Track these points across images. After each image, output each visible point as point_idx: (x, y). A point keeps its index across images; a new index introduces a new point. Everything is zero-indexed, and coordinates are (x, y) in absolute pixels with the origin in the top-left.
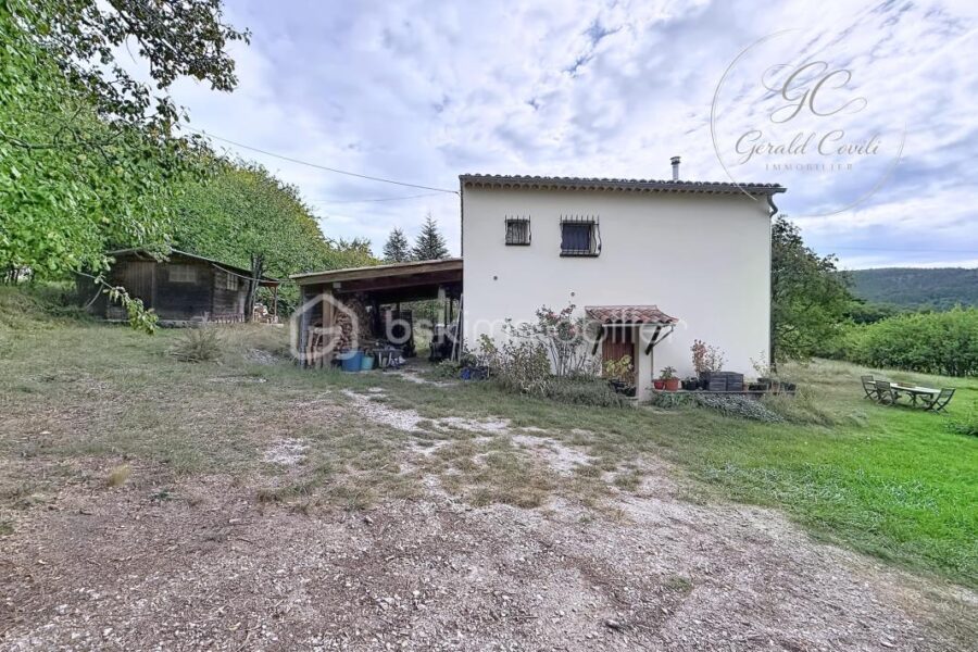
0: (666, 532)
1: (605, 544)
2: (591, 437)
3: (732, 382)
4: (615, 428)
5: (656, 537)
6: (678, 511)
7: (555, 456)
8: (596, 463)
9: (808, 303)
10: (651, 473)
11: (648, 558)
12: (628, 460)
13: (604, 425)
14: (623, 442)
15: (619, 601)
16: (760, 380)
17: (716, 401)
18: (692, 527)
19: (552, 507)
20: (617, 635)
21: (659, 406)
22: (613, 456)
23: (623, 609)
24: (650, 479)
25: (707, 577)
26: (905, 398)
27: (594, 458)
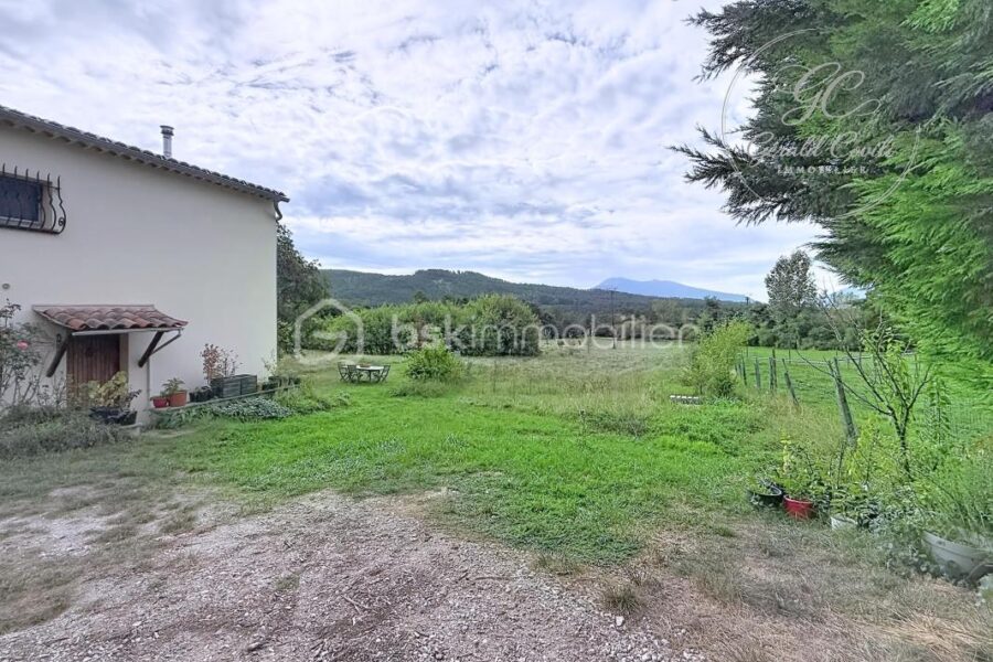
0: (251, 550)
1: (197, 592)
2: (91, 493)
3: (246, 385)
4: (123, 470)
5: (243, 560)
6: (249, 527)
7: (43, 539)
8: (122, 520)
9: (298, 300)
10: (201, 504)
11: (248, 580)
12: (164, 501)
13: (101, 471)
14: (143, 483)
15: (247, 628)
16: (270, 378)
17: (233, 408)
18: (270, 534)
19: (92, 597)
20: (260, 652)
21: (164, 428)
22: (142, 504)
23: (255, 631)
24: (204, 510)
25: (305, 565)
26: (365, 377)
27: (117, 516)
